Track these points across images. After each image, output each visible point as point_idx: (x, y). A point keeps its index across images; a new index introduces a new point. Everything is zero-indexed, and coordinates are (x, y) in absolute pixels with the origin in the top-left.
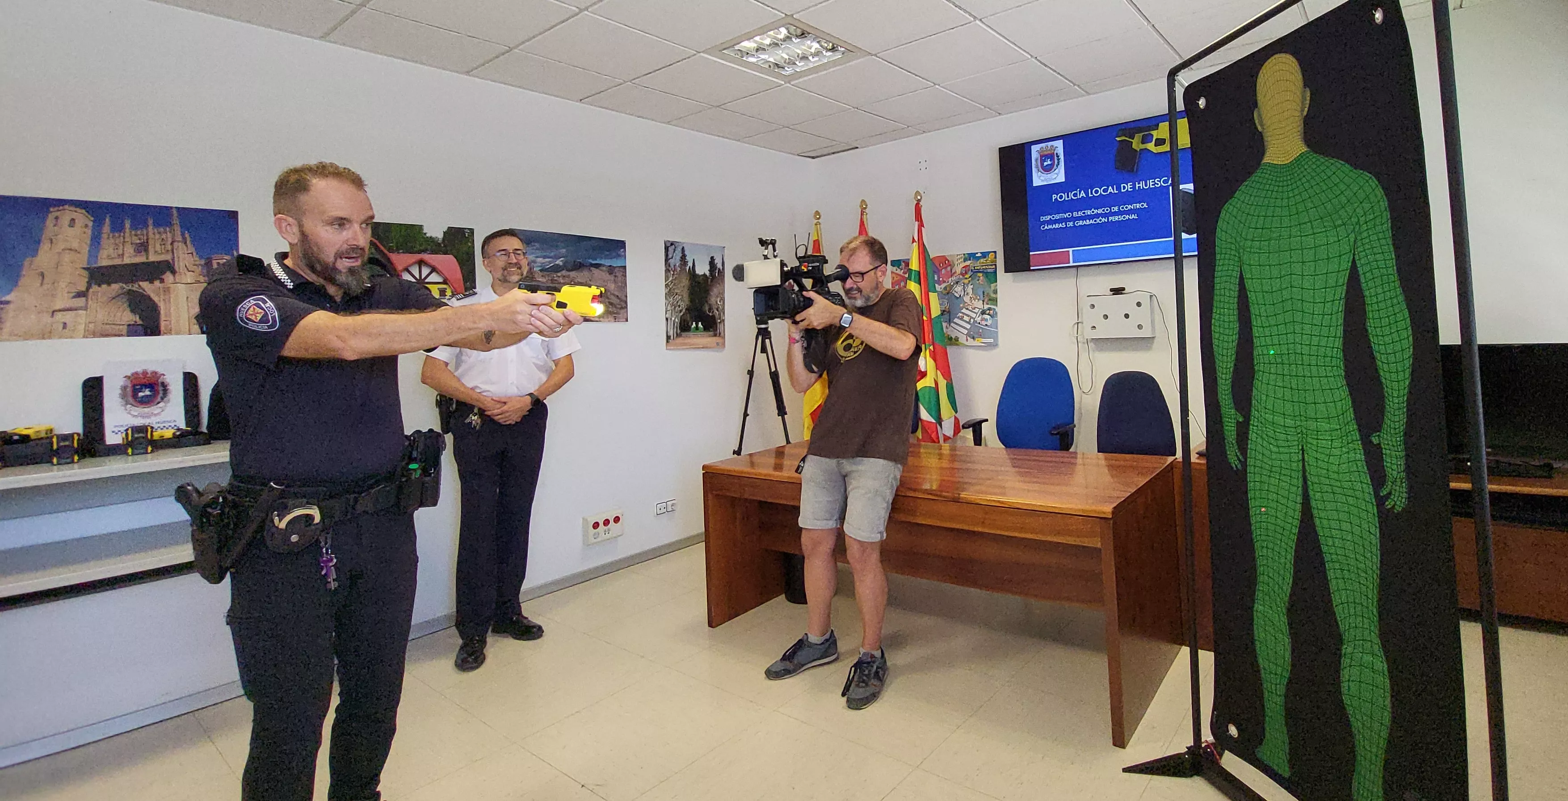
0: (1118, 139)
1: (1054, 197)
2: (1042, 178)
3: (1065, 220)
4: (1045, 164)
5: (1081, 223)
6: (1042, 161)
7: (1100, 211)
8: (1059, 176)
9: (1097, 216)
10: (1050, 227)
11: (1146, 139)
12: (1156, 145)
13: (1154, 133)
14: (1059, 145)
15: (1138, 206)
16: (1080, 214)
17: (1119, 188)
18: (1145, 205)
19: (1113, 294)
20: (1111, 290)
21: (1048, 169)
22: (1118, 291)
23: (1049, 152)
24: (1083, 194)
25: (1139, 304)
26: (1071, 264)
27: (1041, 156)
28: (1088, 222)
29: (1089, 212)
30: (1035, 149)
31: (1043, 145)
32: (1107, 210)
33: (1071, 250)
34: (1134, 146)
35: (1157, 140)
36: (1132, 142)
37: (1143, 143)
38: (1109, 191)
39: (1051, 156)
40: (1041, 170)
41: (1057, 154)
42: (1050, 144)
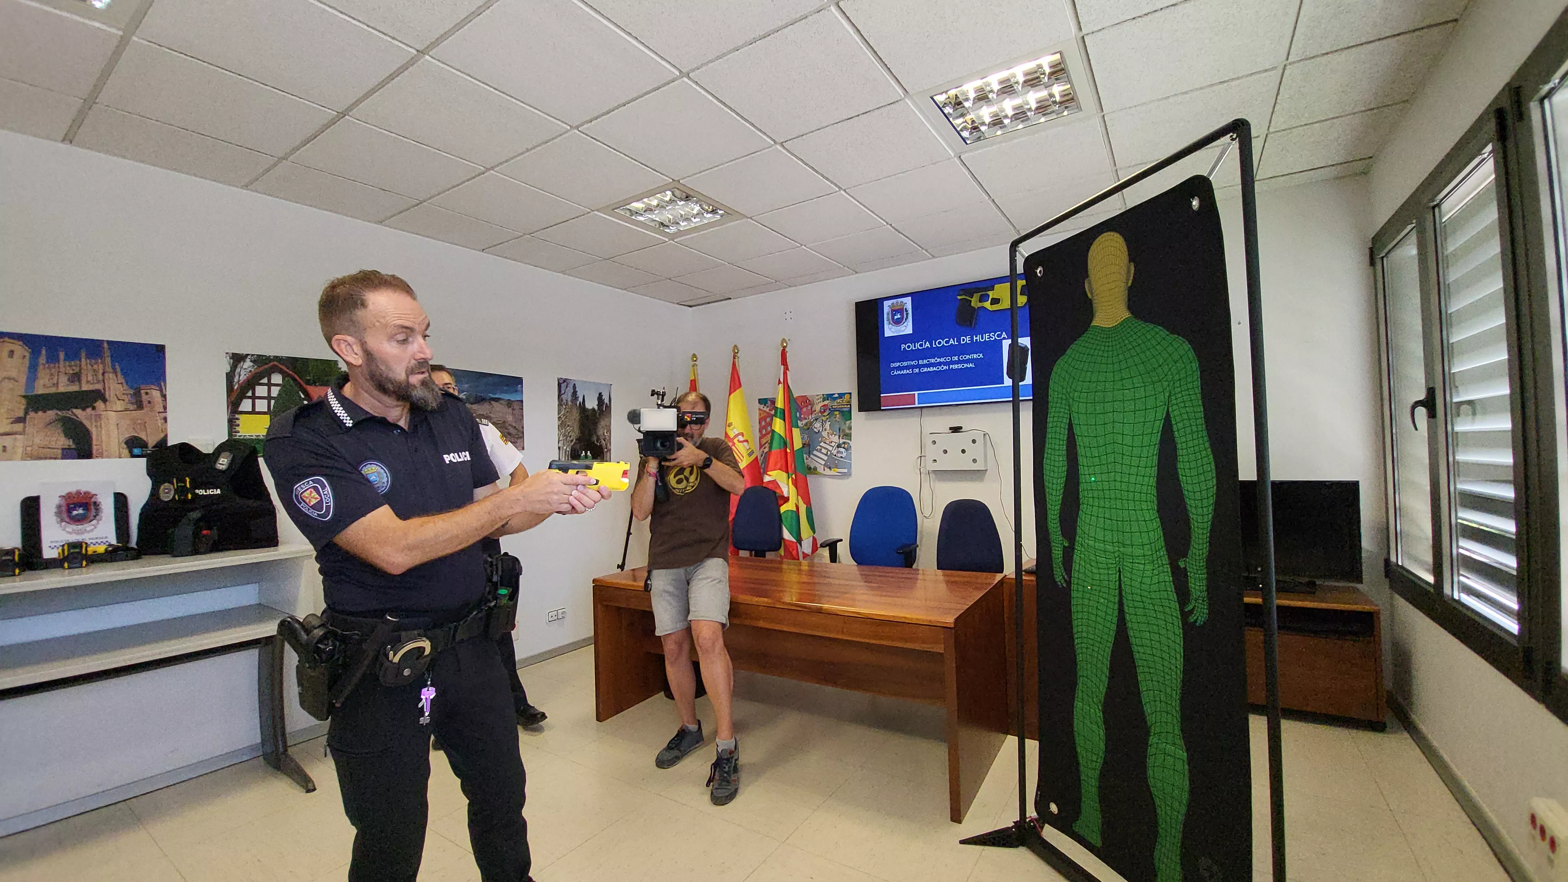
0: (959, 297)
1: (903, 346)
2: (893, 330)
3: (913, 367)
4: (896, 317)
5: (925, 370)
6: (893, 316)
7: (942, 360)
8: (907, 328)
9: (940, 364)
10: (899, 372)
11: (983, 299)
12: (993, 304)
13: (990, 293)
14: (908, 301)
15: (975, 356)
16: (925, 362)
17: (959, 341)
18: (981, 356)
19: (952, 432)
20: (951, 429)
21: (898, 322)
22: (956, 430)
23: (899, 307)
24: (928, 344)
25: (974, 441)
26: (917, 405)
27: (892, 311)
28: (931, 369)
29: (933, 361)
30: (887, 304)
31: (894, 301)
32: (948, 359)
33: (916, 393)
34: (972, 304)
35: (992, 299)
36: (971, 301)
37: (980, 302)
38: (950, 343)
39: (901, 310)
40: (892, 323)
41: (906, 309)
42: (900, 300)
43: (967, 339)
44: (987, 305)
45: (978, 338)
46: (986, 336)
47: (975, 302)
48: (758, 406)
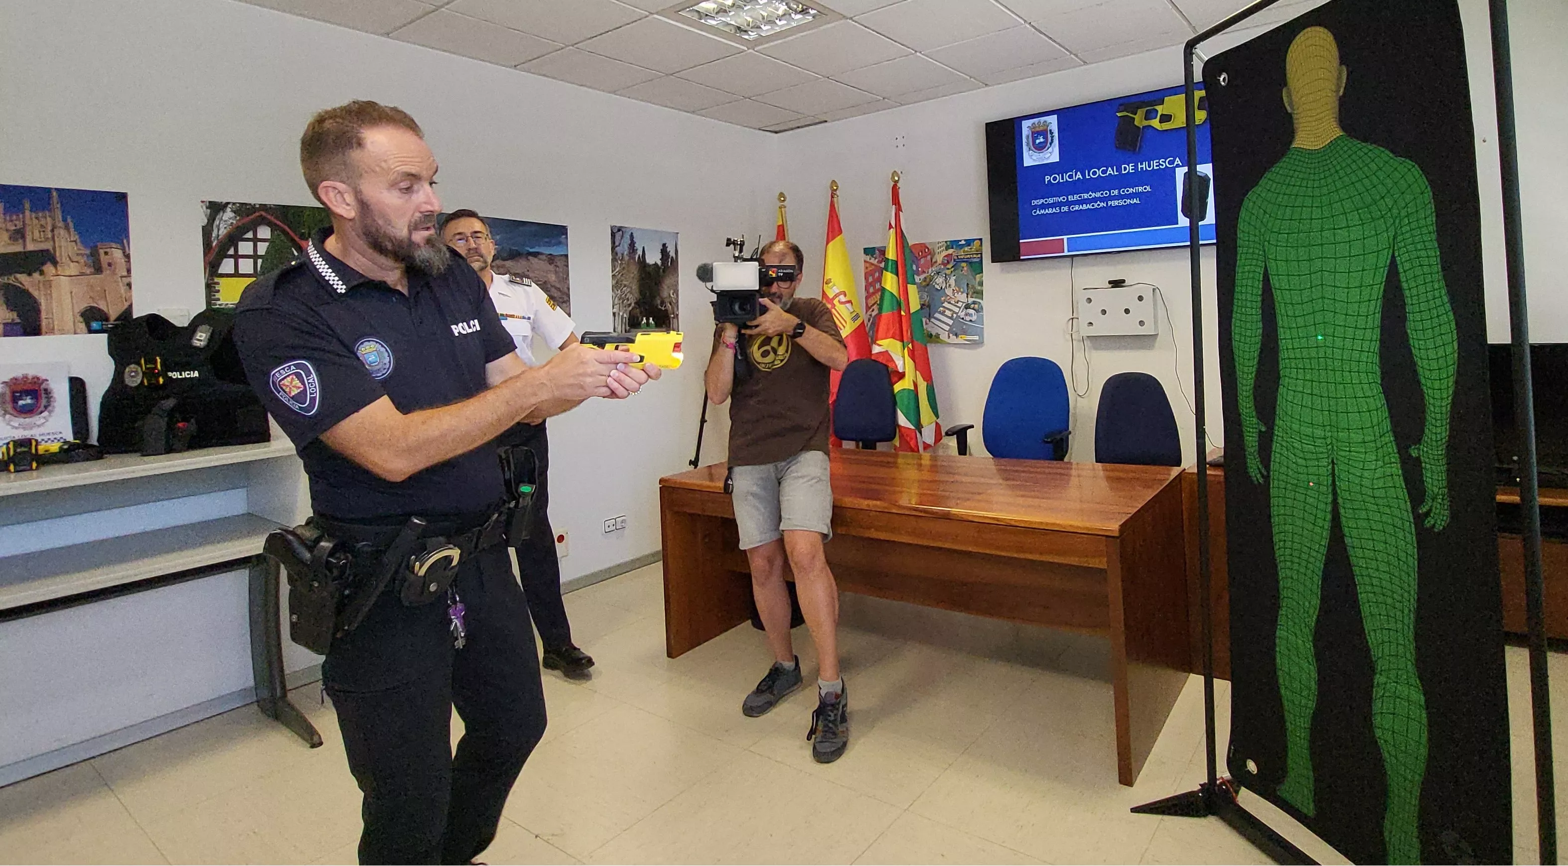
0: (1118, 114)
1: (1047, 178)
2: (1034, 158)
3: (1060, 204)
4: (1038, 141)
5: (1076, 208)
6: (1034, 139)
7: (1098, 195)
8: (1052, 155)
9: (1095, 200)
10: (1042, 212)
11: (1150, 115)
12: (1163, 122)
13: (1159, 108)
14: (1053, 120)
15: (1141, 189)
16: (1076, 197)
17: (1119, 170)
18: (1148, 188)
19: (1113, 287)
20: (1110, 282)
21: (1040, 148)
22: (1117, 283)
23: (1041, 128)
24: (1079, 175)
25: (1140, 298)
26: (1065, 253)
27: (1033, 133)
28: (1084, 207)
29: (1085, 196)
30: (1026, 124)
31: (1036, 120)
32: (1105, 194)
33: (1065, 237)
34: (1136, 123)
35: (1162, 115)
36: (1134, 119)
37: (1146, 119)
38: (1108, 172)
39: (1044, 133)
40: (1032, 148)
41: (1051, 130)
42: (1043, 119)
43: (1130, 168)
44: (1155, 123)
45: (1144, 166)
46: (1154, 164)
47: (1139, 120)
48: (863, 257)
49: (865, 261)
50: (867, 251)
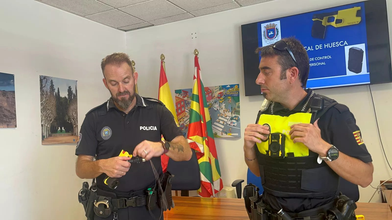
0: (314, 20)
2: (268, 42)
4: (270, 34)
6: (268, 33)
11: (330, 20)
12: (336, 23)
13: (335, 16)
14: (278, 24)
15: (326, 57)
17: (314, 48)
18: (330, 57)
21: (271, 37)
23: (272, 27)
27: (267, 30)
30: (263, 26)
31: (269, 23)
34: (323, 24)
35: (337, 20)
36: (322, 22)
37: (328, 22)
38: (308, 49)
39: (273, 29)
40: (267, 37)
41: (277, 28)
42: (272, 23)
43: (320, 47)
44: (333, 24)
45: (328, 45)
46: (333, 45)
47: (324, 22)
48: (175, 94)
49: (176, 97)
50: (177, 92)
